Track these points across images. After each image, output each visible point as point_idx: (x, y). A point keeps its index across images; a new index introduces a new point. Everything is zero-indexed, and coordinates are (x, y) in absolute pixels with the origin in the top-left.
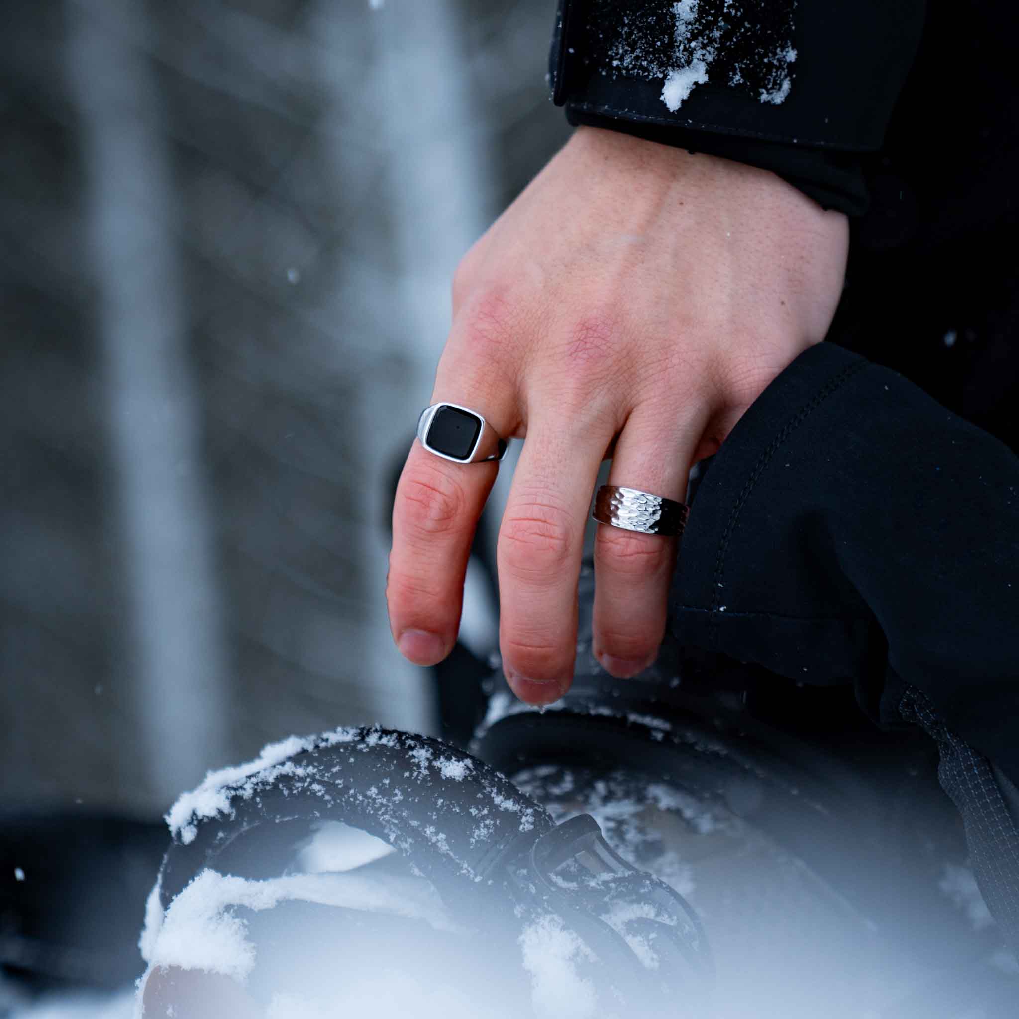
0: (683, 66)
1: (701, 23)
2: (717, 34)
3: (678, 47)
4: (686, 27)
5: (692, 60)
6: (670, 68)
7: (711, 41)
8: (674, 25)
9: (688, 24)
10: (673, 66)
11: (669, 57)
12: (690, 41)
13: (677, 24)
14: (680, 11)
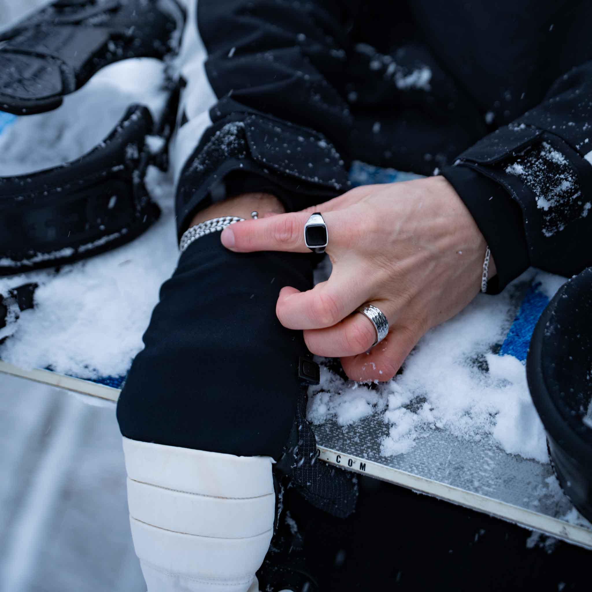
0: (546, 199)
1: (563, 194)
2: (562, 202)
3: (552, 193)
4: (560, 190)
5: (550, 201)
6: (543, 196)
7: (558, 202)
8: (558, 186)
9: (561, 190)
10: (545, 196)
11: (547, 193)
12: (556, 195)
13: (559, 186)
14: (564, 184)
